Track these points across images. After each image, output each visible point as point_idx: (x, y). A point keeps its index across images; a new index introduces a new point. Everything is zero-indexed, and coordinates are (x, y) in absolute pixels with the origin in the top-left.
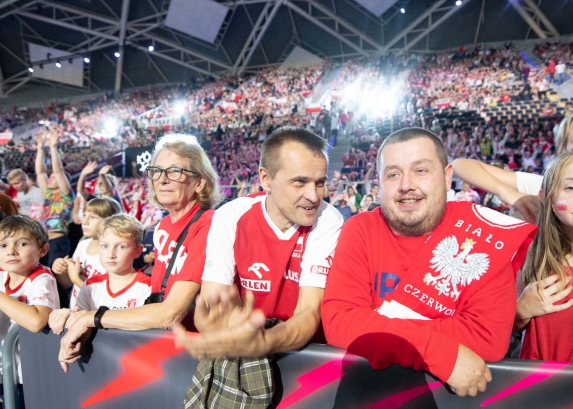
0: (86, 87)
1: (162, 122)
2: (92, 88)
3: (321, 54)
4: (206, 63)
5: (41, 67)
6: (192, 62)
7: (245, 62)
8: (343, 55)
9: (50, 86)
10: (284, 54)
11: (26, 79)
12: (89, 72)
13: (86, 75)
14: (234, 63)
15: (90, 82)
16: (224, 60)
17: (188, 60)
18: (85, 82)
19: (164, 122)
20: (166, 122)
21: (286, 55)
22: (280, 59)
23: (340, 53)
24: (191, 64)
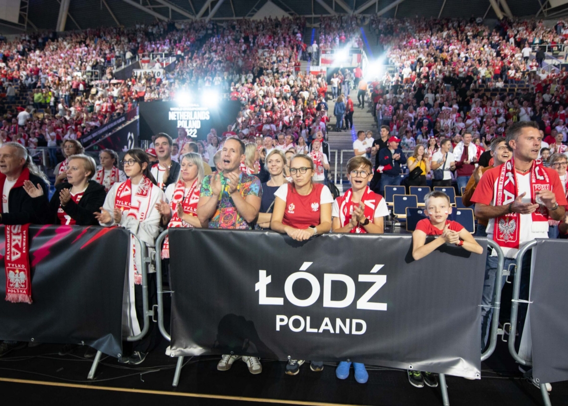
0: (20, 24)
2: (29, 25)
3: (293, 12)
4: (168, 8)
6: (151, 7)
7: (212, 13)
8: (313, 16)
10: (254, 8)
12: (27, 7)
13: (23, 10)
14: (197, 12)
15: (26, 19)
16: (187, 8)
17: (147, 5)
18: (21, 19)
21: (256, 10)
22: (249, 13)
23: (311, 14)
24: (150, 8)
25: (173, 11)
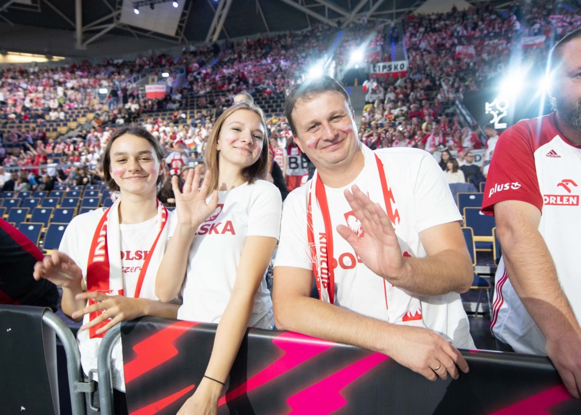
0: (177, 37)
1: (393, 67)
5: (152, 8)
9: (132, 35)
11: (111, 26)
12: (186, 17)
13: (182, 21)
18: (177, 34)
19: (396, 67)
20: (399, 67)
25: (329, 9)
